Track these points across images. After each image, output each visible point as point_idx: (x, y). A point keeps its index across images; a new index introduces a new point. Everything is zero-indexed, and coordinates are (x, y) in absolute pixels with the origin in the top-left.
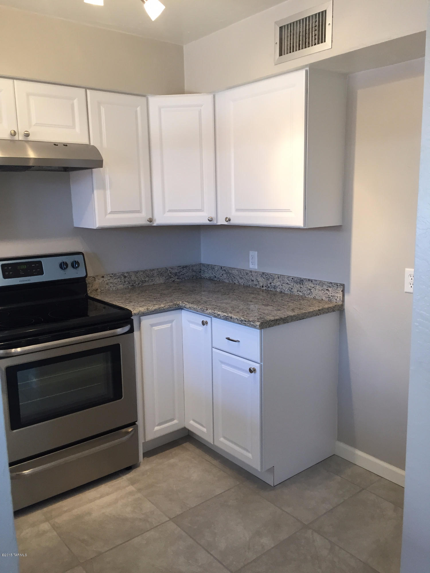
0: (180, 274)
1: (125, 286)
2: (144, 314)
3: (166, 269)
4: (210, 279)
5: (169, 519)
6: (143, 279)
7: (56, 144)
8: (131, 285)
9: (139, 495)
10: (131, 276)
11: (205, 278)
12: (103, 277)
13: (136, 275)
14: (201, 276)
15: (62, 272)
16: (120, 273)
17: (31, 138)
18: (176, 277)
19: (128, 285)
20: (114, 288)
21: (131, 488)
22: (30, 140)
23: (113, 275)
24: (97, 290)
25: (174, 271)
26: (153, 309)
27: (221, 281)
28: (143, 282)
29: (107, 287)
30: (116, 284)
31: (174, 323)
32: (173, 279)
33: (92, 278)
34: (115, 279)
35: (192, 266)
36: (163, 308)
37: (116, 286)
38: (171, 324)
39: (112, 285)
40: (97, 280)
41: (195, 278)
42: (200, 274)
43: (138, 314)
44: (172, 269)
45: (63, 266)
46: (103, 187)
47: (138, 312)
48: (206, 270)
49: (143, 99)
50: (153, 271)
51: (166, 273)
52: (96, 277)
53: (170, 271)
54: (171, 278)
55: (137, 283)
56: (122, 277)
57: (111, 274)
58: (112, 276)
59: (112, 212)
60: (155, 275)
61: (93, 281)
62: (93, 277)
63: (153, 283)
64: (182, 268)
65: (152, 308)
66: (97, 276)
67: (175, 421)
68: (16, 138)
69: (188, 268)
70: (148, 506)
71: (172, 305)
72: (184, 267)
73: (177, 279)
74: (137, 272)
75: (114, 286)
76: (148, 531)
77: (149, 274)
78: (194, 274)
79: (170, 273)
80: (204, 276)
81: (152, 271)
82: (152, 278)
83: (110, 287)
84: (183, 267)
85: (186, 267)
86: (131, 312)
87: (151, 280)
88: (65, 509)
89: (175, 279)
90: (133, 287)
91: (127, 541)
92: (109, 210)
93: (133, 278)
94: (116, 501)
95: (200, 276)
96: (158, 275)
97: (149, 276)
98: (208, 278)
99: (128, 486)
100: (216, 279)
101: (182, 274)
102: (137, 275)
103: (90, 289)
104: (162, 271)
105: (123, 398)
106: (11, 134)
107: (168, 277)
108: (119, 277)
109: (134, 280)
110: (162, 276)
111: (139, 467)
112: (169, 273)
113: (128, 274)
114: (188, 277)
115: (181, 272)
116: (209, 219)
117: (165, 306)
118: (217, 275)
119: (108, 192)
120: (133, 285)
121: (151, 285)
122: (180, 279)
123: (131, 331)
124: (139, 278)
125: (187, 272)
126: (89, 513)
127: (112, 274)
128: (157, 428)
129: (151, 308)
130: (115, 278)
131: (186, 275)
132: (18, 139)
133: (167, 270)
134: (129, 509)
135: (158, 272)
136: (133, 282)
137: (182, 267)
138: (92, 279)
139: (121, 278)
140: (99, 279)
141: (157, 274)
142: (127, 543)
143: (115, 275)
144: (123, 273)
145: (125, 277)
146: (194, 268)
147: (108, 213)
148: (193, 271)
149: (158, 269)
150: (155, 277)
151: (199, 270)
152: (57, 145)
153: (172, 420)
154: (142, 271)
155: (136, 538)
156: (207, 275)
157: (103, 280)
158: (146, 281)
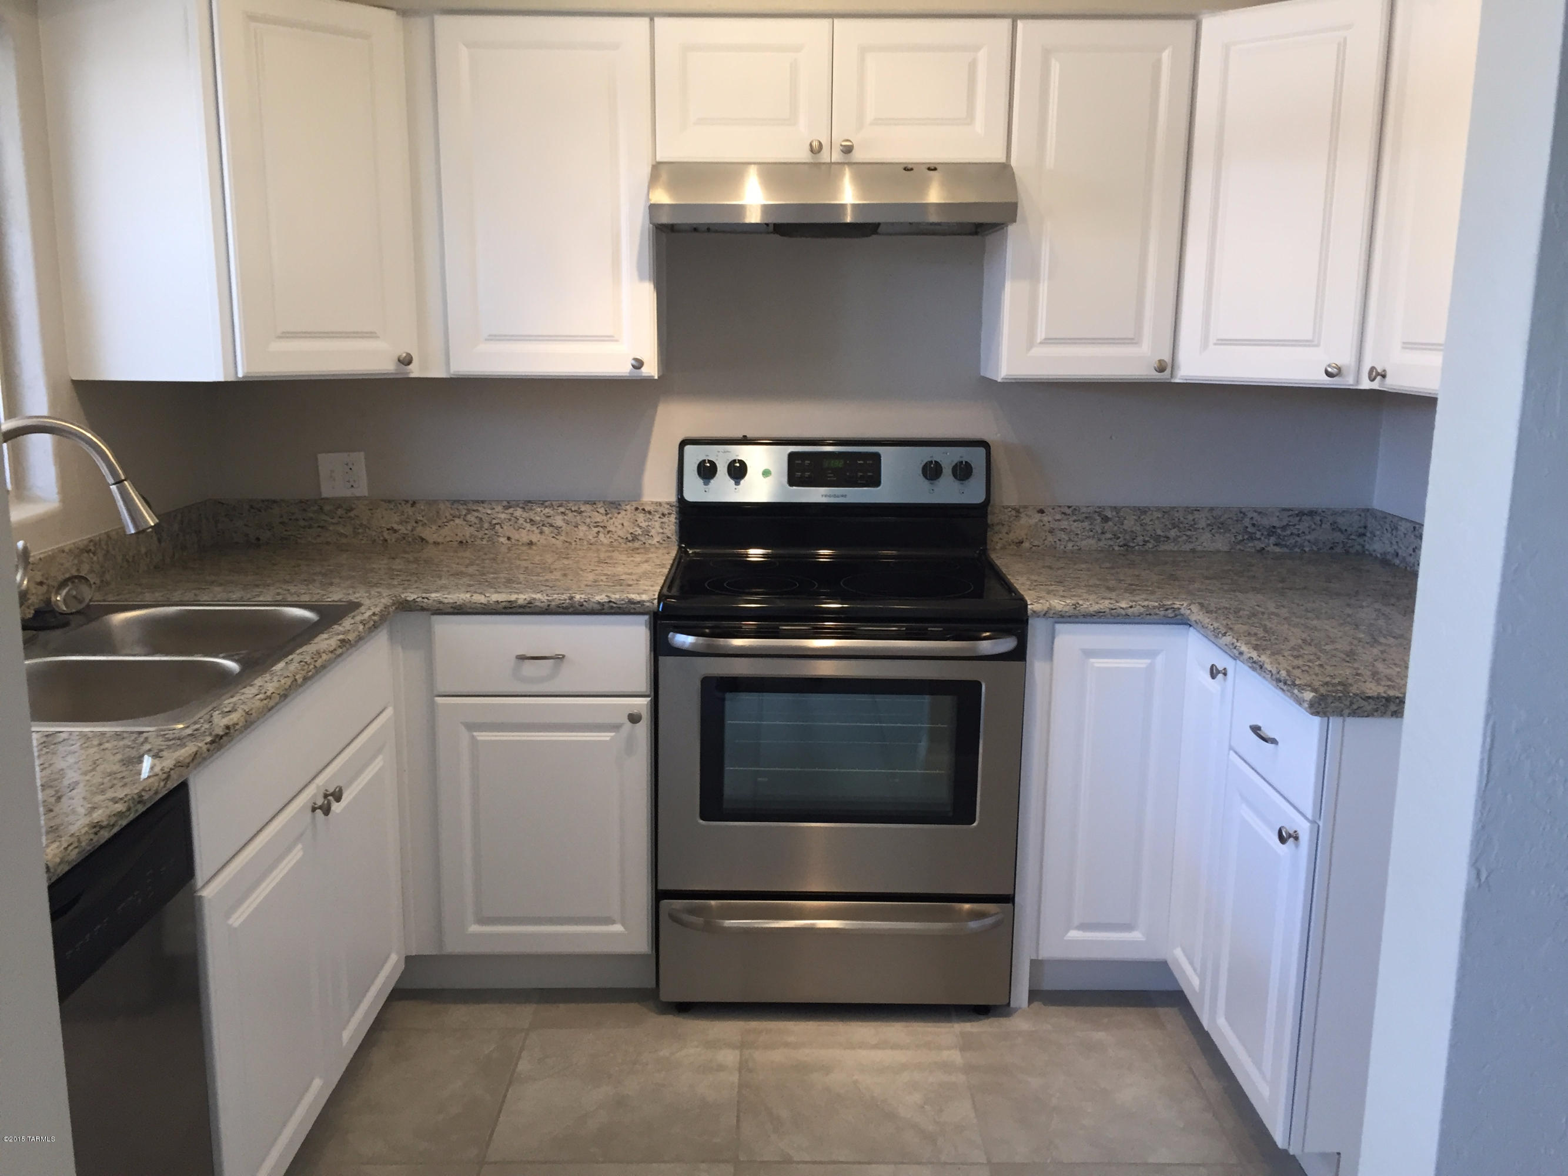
0: (1288, 532)
1: (1101, 544)
2: (1063, 618)
3: (1241, 512)
4: (1385, 562)
5: (985, 1162)
6: (1159, 532)
7: (910, 166)
8: (1121, 544)
9: (960, 1078)
10: (1125, 519)
11: (1374, 554)
12: (1042, 511)
13: (1139, 517)
14: (1363, 546)
15: (925, 484)
16: (1091, 508)
17: (858, 156)
18: (1273, 540)
19: (1111, 543)
20: (1070, 545)
21: (955, 1056)
22: (854, 161)
23: (1071, 509)
24: (1022, 542)
25: (1265, 522)
26: (1092, 609)
27: (1408, 568)
28: (1157, 539)
29: (1051, 540)
30: (1077, 534)
31: (1160, 659)
32: (1259, 545)
33: (1010, 509)
34: (1074, 521)
35: (1335, 513)
36: (1123, 612)
37: (1076, 539)
38: (1148, 661)
39: (1063, 536)
40: (1024, 520)
41: (1339, 549)
42: (1360, 540)
43: (1045, 615)
44: (1260, 513)
45: (932, 471)
46: (1032, 274)
47: (1045, 609)
48: (1378, 530)
49: (1188, 26)
50: (1195, 512)
51: (1239, 525)
52: (1021, 510)
53: (1252, 518)
54: (1252, 538)
55: (1140, 539)
56: (1098, 518)
57: (1066, 508)
58: (1069, 511)
59: (1048, 341)
60: (1202, 523)
61: (1011, 519)
62: (1014, 509)
63: (1191, 546)
64: (1297, 515)
65: (1091, 604)
66: (1026, 507)
67: (1136, 935)
68: (825, 157)
69: (1318, 518)
70: (961, 1110)
71: (1154, 607)
72: (1304, 514)
73: (1276, 545)
74: (1143, 511)
75: (1070, 540)
76: (919, 1163)
77: (1182, 519)
78: (1339, 537)
79: (1254, 525)
80: (1371, 549)
81: (1192, 513)
82: (1189, 533)
83: (1060, 540)
84: (1301, 514)
85: (1312, 513)
86: (1026, 605)
87: (1185, 538)
88: (791, 1039)
89: (1268, 545)
90: (1127, 550)
91: (860, 1163)
92: (1041, 335)
93: (1129, 523)
94: (904, 1067)
95: (1358, 548)
96: (1209, 525)
97: (1181, 525)
98: (1379, 555)
99: (949, 1048)
100: (1397, 562)
101: (1295, 532)
102: (1142, 517)
103: (1001, 539)
104: (1226, 516)
105: (975, 824)
106: (812, 150)
107: (1243, 536)
108: (1086, 518)
109: (1132, 531)
110: (1225, 533)
111: (1006, 1017)
112: (1249, 526)
113: (1114, 513)
114: (1314, 544)
115: (1292, 528)
116: (1329, 370)
117: (1131, 607)
118: (1401, 548)
119: (1043, 288)
120: (1125, 545)
121: (1185, 552)
122: (1286, 546)
123: (1019, 654)
124: (1149, 528)
125: (1314, 530)
126: (827, 1069)
127: (1069, 507)
128: (1074, 934)
129: (1085, 606)
130: (1075, 518)
131: (1308, 537)
132: (828, 161)
133: (1242, 515)
134: (917, 1097)
135: (1211, 518)
136: (1128, 537)
137: (1297, 512)
138: (1009, 514)
139: (1095, 520)
140: (1029, 517)
141: (1209, 522)
142: (856, 1166)
143: (1075, 510)
144: (1100, 508)
145: (1106, 519)
146: (1342, 521)
147: (1039, 341)
148: (1333, 529)
149: (1212, 509)
150: (1201, 531)
151: (1360, 528)
152: (912, 169)
153: (1128, 927)
154: (1158, 509)
155: (882, 1167)
156: (1378, 547)
157: (1041, 521)
158: (1168, 538)
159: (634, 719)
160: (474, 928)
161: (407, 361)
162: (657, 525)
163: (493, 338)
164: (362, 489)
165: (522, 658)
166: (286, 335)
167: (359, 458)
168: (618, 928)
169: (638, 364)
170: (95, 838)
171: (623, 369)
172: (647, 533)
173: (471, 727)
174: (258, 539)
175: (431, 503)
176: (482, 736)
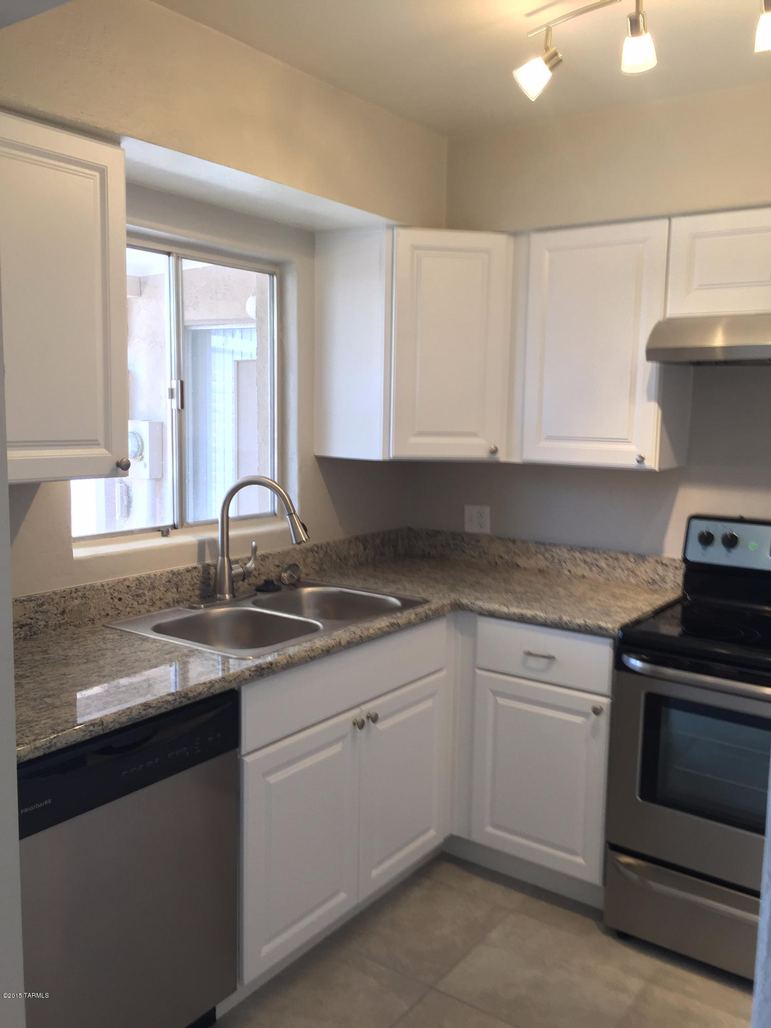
159: (597, 711)
160: (490, 829)
161: (494, 452)
162: (671, 575)
163: (549, 438)
164: (487, 530)
165: (529, 654)
166: (421, 434)
167: (487, 510)
168: (580, 860)
169: (641, 460)
170: (143, 713)
171: (631, 463)
172: (663, 579)
173: (496, 693)
174: (429, 553)
175: (524, 542)
176: (502, 701)
